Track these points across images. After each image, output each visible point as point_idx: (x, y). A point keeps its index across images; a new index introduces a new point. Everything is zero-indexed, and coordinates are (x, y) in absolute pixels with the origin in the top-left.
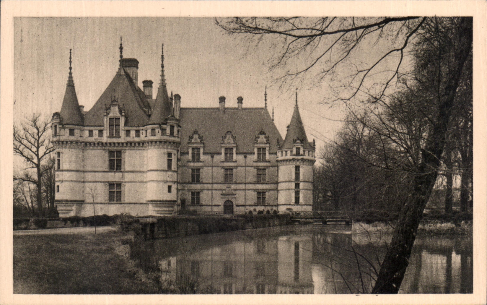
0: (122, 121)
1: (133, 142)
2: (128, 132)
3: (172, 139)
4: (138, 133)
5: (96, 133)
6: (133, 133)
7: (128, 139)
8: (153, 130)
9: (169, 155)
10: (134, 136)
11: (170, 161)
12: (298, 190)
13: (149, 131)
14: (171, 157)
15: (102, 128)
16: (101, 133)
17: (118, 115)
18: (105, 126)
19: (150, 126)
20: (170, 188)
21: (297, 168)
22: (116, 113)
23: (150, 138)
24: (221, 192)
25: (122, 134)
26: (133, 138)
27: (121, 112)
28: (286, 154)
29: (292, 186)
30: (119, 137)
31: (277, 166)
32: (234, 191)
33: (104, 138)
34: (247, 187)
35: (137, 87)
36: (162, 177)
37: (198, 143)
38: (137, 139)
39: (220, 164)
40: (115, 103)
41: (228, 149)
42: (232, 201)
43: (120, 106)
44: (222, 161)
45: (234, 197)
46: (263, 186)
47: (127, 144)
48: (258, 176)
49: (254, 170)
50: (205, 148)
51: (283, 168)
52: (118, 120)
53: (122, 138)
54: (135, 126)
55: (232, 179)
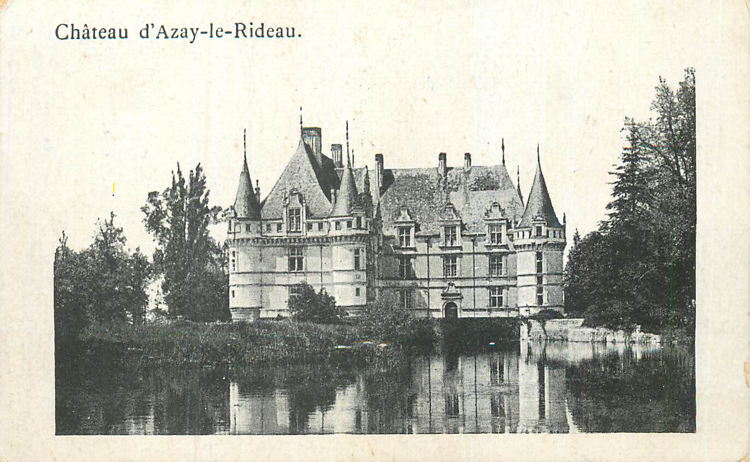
0: (303, 211)
1: (316, 238)
2: (309, 227)
3: (359, 232)
4: (321, 226)
5: (274, 227)
6: (315, 226)
7: (310, 234)
8: (338, 223)
9: (356, 252)
10: (317, 230)
11: (357, 261)
12: (541, 286)
13: (333, 224)
14: (358, 254)
15: (281, 221)
16: (279, 227)
17: (299, 205)
18: (285, 220)
19: (335, 219)
20: (358, 290)
21: (539, 256)
22: (295, 203)
23: (334, 233)
24: (441, 290)
25: (303, 228)
26: (315, 233)
27: (301, 202)
28: (523, 236)
29: (533, 280)
30: (300, 232)
31: (515, 253)
32: (458, 290)
33: (283, 233)
34: (477, 283)
35: (320, 161)
36: (349, 278)
37: (407, 223)
38: (320, 234)
39: (439, 251)
40: (294, 192)
41: (449, 229)
42: (457, 303)
43: (300, 195)
44: (441, 246)
45: (459, 297)
46: (498, 281)
47: (309, 239)
48: (492, 267)
49: (486, 259)
50: (417, 228)
51: (521, 255)
52: (298, 211)
53: (305, 233)
54: (318, 218)
55: (455, 272)
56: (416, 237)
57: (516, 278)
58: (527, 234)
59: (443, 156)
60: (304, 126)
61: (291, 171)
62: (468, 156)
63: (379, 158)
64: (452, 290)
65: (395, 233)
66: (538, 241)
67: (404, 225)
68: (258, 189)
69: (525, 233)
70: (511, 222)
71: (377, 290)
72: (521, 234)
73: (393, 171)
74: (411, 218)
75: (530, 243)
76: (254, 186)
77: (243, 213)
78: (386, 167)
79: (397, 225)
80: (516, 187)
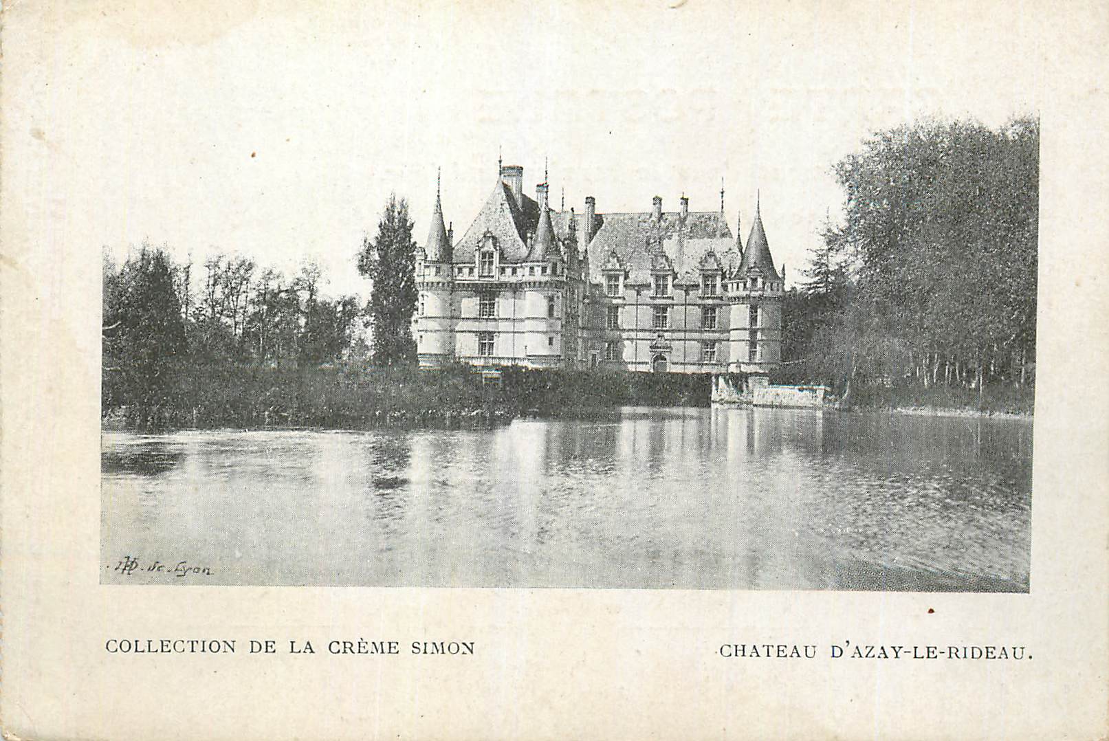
0: (496, 256)
1: (509, 283)
2: (503, 270)
3: (554, 278)
4: (514, 271)
5: (466, 271)
6: (509, 271)
7: (503, 279)
8: (532, 268)
9: (551, 299)
10: (510, 274)
11: (551, 309)
12: (755, 341)
13: (528, 269)
14: (553, 301)
15: (473, 265)
16: (471, 270)
17: (492, 249)
18: (477, 262)
19: (529, 264)
20: (551, 339)
21: (754, 309)
22: (489, 246)
23: (527, 278)
24: (649, 342)
25: (495, 272)
26: (508, 277)
27: (495, 246)
28: (738, 288)
29: (746, 335)
30: (493, 277)
31: (730, 305)
32: (667, 342)
33: (475, 277)
34: (688, 335)
35: (520, 203)
36: (542, 326)
37: (617, 270)
38: (513, 280)
39: (649, 301)
40: (488, 235)
41: (660, 277)
42: (667, 356)
43: (494, 238)
44: (651, 296)
45: (668, 350)
46: (711, 334)
47: (501, 284)
48: (704, 319)
49: (699, 311)
50: (626, 277)
51: (735, 308)
52: (491, 256)
53: (497, 278)
54: (512, 263)
55: (666, 324)
56: (625, 286)
57: (729, 332)
58: (741, 285)
59: (658, 200)
60: (503, 164)
61: (486, 212)
62: (685, 201)
63: (591, 201)
64: (661, 342)
65: (603, 280)
66: (754, 294)
67: (612, 273)
68: (450, 231)
69: (740, 284)
70: (726, 271)
71: (580, 341)
72: (735, 285)
73: (603, 216)
74: (620, 266)
75: (745, 295)
76: (447, 228)
77: (433, 256)
78: (597, 212)
79: (606, 272)
80: (736, 237)
